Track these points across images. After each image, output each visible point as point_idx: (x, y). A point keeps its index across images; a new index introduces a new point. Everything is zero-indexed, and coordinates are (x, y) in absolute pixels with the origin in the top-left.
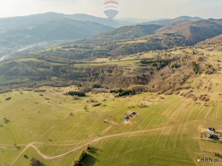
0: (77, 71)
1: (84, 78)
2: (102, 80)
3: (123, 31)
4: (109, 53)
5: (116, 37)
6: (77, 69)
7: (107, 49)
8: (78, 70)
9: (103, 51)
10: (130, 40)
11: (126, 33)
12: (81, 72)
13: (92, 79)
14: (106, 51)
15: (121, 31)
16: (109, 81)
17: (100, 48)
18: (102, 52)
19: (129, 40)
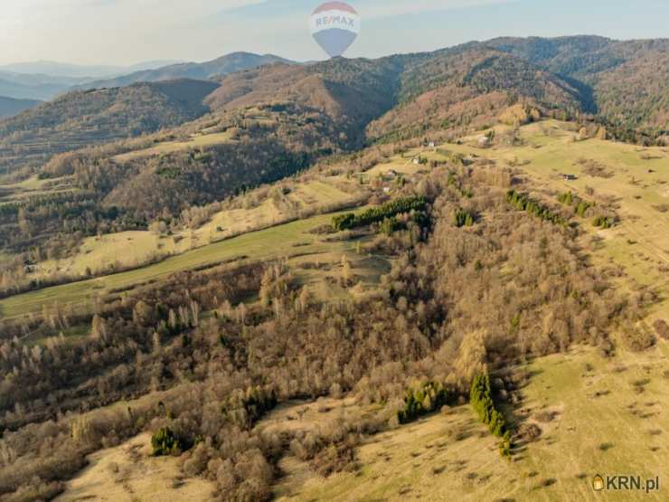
0: (51, 342)
1: (121, 370)
2: (233, 350)
3: (88, 108)
4: (107, 204)
5: (71, 134)
6: (37, 329)
7: (86, 186)
8: (49, 333)
9: (70, 199)
10: (163, 140)
11: (103, 114)
12: (78, 341)
13: (166, 362)
14: (87, 197)
15: (80, 108)
16: (273, 349)
17: (48, 187)
18: (67, 204)
19: (156, 141)
